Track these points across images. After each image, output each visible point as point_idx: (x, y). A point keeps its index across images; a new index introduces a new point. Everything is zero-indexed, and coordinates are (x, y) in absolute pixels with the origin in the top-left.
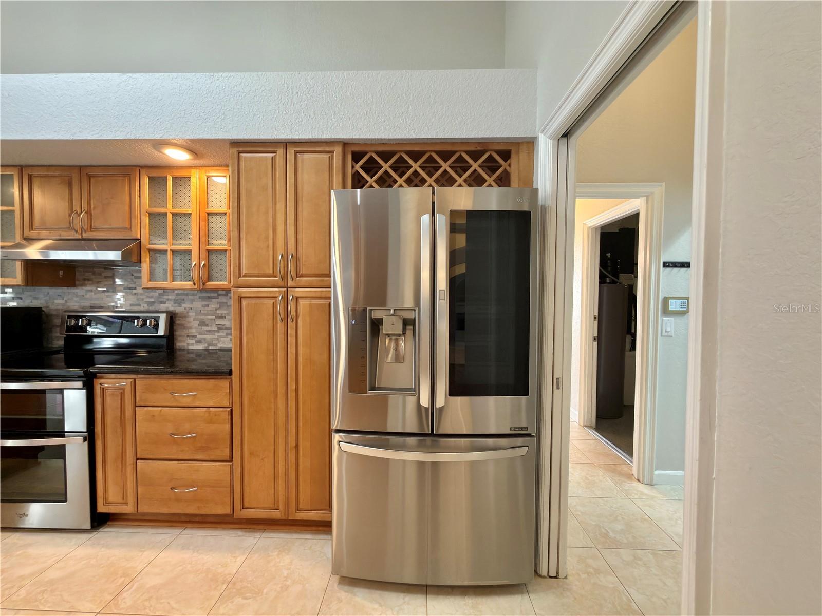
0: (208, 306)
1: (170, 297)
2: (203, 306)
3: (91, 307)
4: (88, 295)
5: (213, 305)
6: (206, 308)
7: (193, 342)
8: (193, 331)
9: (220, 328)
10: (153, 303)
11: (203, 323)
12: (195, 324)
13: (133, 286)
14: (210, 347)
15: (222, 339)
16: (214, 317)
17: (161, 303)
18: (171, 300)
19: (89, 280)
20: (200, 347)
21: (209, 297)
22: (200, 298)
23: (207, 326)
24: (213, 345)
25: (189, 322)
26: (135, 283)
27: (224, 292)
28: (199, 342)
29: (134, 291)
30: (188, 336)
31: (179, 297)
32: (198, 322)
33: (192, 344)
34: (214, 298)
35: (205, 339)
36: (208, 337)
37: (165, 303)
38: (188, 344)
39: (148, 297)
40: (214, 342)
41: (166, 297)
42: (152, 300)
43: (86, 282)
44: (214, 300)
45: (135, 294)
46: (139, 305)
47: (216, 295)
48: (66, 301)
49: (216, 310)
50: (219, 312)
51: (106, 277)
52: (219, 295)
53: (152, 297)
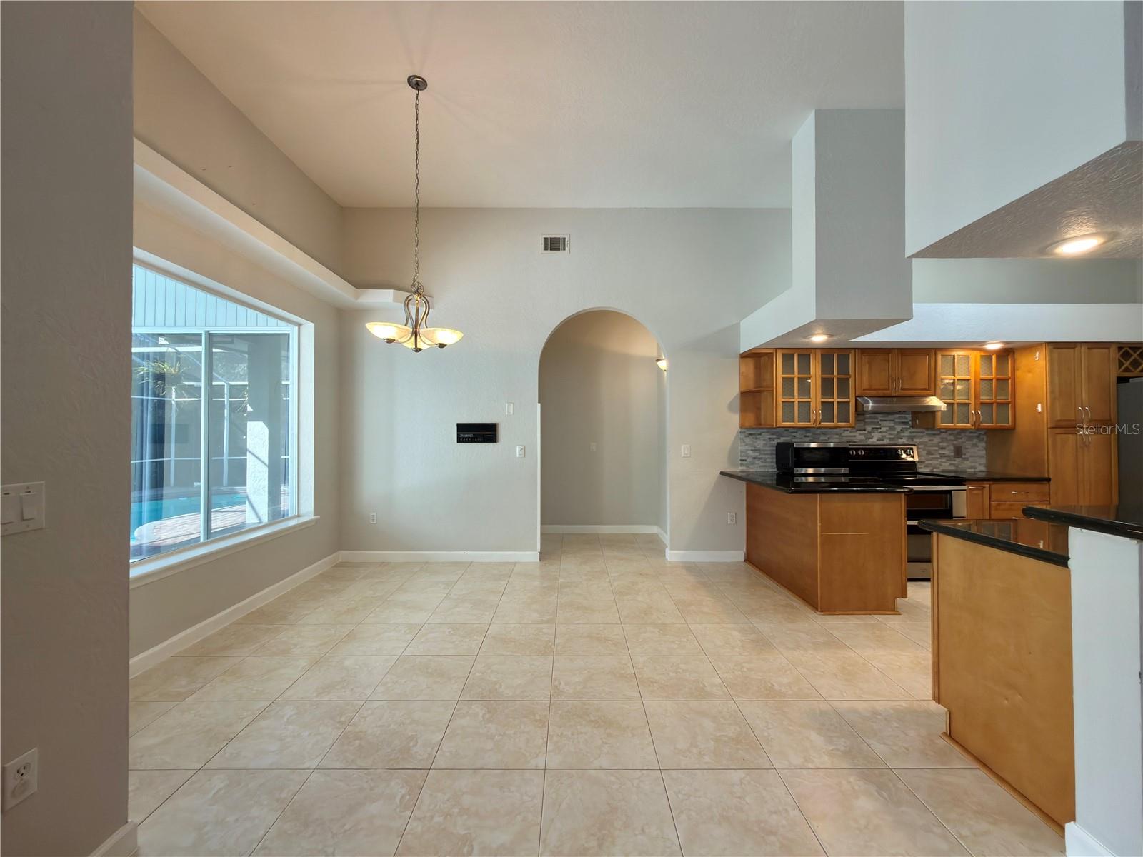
0: (932, 440)
2: (930, 440)
5: (936, 440)
7: (922, 466)
8: (923, 459)
9: (942, 456)
10: (893, 438)
11: (929, 453)
13: (878, 427)
14: (934, 470)
15: (943, 464)
16: (937, 448)
20: (927, 470)
21: (934, 434)
22: (927, 434)
23: (932, 454)
24: (936, 468)
26: (880, 425)
27: (944, 431)
29: (879, 430)
31: (913, 434)
32: (925, 452)
33: (921, 468)
34: (939, 434)
35: (931, 464)
36: (934, 462)
37: (901, 439)
40: (938, 466)
41: (902, 434)
44: (937, 436)
45: (880, 432)
46: (883, 440)
47: (939, 432)
49: (940, 443)
50: (941, 444)
53: (891, 434)
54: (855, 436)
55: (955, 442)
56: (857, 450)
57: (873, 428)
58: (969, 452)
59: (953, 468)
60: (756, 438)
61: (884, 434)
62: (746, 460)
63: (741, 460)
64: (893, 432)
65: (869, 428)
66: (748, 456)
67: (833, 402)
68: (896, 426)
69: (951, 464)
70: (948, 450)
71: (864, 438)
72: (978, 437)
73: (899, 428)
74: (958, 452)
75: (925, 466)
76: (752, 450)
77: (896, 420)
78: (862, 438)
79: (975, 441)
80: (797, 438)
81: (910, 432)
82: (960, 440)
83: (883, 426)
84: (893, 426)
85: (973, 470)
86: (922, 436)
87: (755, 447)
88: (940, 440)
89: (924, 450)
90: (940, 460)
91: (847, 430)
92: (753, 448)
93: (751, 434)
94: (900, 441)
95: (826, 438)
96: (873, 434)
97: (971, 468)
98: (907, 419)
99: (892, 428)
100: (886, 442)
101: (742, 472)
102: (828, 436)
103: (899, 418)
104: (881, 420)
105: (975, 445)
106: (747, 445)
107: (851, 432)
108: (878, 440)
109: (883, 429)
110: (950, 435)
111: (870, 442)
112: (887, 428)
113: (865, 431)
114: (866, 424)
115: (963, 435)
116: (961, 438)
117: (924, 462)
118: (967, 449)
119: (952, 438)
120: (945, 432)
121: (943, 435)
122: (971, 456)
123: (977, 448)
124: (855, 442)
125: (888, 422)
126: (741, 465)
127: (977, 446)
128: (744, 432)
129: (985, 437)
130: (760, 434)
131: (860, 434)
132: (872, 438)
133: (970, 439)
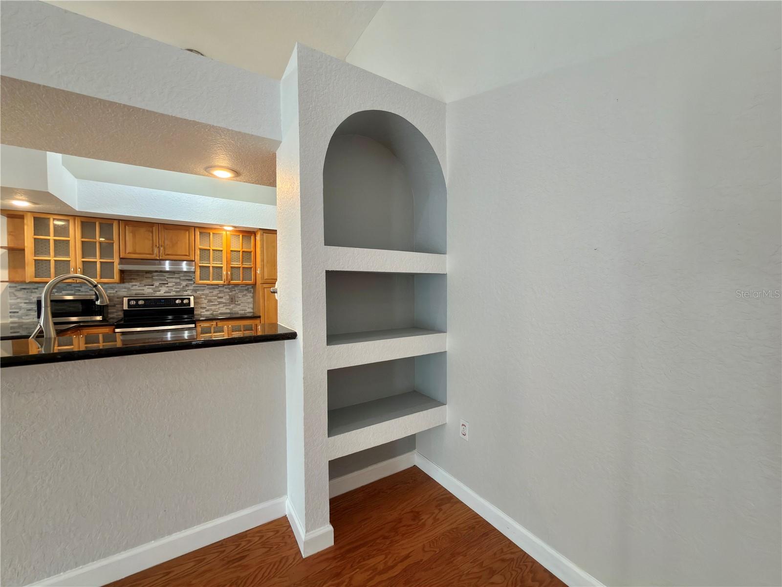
0: (212, 292)
1: (189, 288)
2: (210, 292)
3: (136, 294)
4: (134, 287)
5: (216, 292)
6: (212, 293)
7: (204, 311)
8: (204, 305)
9: (220, 303)
10: (180, 291)
11: (210, 301)
12: (206, 301)
13: (166, 282)
14: (214, 313)
15: (221, 309)
16: (216, 298)
17: (185, 291)
18: (190, 289)
19: (134, 279)
20: (208, 313)
21: (214, 288)
22: (208, 288)
23: (212, 302)
25: (202, 301)
26: (167, 281)
28: (207, 311)
29: (167, 285)
30: (201, 308)
31: (195, 288)
32: (207, 301)
33: (204, 312)
34: (217, 288)
35: (211, 309)
36: (213, 308)
37: (187, 291)
38: (201, 312)
39: (176, 288)
40: (217, 310)
42: (178, 290)
43: (133, 280)
45: (167, 287)
46: (170, 293)
47: (217, 287)
48: (116, 291)
49: (218, 294)
50: (219, 295)
51: (146, 277)
52: (219, 287)
53: (178, 288)
54: (143, 290)
55: (230, 294)
56: (137, 300)
57: (160, 284)
58: (240, 300)
59: (229, 311)
60: (32, 292)
61: (170, 288)
62: (17, 312)
63: (10, 312)
64: (178, 287)
65: (157, 284)
66: (20, 308)
67: (96, 262)
68: (181, 282)
69: (226, 309)
70: (225, 299)
71: (152, 291)
72: (247, 290)
73: (184, 283)
74: (232, 300)
75: (206, 311)
76: (25, 303)
77: (181, 278)
78: (151, 291)
79: (245, 292)
80: (82, 292)
81: (194, 287)
82: (233, 292)
83: (170, 282)
84: (179, 282)
85: (243, 312)
86: (204, 289)
87: (30, 299)
88: (219, 292)
89: (205, 299)
90: (218, 306)
91: (136, 285)
92: (27, 301)
93: (24, 289)
94: (185, 293)
95: (114, 292)
96: (160, 288)
97: (242, 311)
98: (191, 277)
99: (177, 284)
100: (173, 293)
101: (12, 323)
102: (116, 290)
103: (184, 276)
104: (168, 278)
105: (245, 295)
106: (18, 298)
107: (139, 287)
108: (164, 293)
109: (170, 285)
110: (226, 288)
111: (158, 294)
112: (174, 284)
113: (153, 285)
114: (153, 280)
115: (236, 288)
116: (235, 291)
117: (206, 308)
118: (240, 297)
119: (227, 290)
120: (223, 287)
121: (221, 289)
122: (242, 303)
123: (247, 297)
124: (144, 294)
125: (174, 279)
126: (11, 317)
127: (247, 296)
128: (16, 287)
129: (252, 289)
130: (37, 289)
131: (148, 288)
132: (160, 291)
133: (241, 291)
